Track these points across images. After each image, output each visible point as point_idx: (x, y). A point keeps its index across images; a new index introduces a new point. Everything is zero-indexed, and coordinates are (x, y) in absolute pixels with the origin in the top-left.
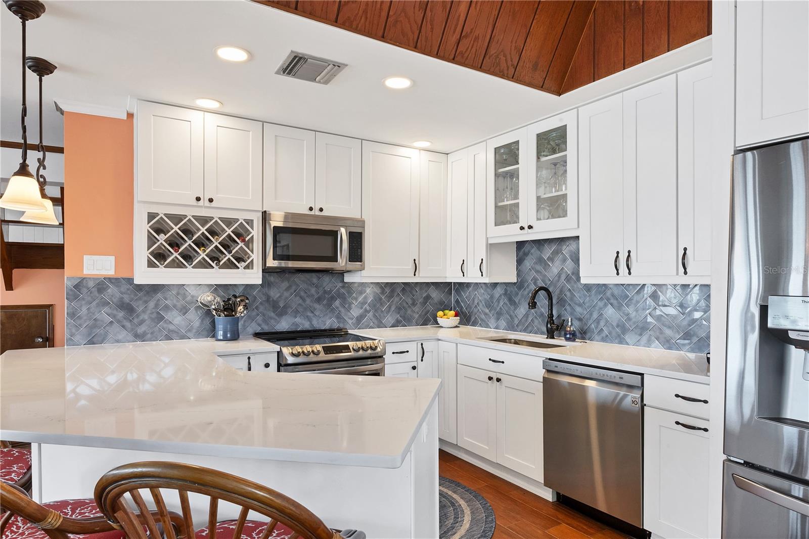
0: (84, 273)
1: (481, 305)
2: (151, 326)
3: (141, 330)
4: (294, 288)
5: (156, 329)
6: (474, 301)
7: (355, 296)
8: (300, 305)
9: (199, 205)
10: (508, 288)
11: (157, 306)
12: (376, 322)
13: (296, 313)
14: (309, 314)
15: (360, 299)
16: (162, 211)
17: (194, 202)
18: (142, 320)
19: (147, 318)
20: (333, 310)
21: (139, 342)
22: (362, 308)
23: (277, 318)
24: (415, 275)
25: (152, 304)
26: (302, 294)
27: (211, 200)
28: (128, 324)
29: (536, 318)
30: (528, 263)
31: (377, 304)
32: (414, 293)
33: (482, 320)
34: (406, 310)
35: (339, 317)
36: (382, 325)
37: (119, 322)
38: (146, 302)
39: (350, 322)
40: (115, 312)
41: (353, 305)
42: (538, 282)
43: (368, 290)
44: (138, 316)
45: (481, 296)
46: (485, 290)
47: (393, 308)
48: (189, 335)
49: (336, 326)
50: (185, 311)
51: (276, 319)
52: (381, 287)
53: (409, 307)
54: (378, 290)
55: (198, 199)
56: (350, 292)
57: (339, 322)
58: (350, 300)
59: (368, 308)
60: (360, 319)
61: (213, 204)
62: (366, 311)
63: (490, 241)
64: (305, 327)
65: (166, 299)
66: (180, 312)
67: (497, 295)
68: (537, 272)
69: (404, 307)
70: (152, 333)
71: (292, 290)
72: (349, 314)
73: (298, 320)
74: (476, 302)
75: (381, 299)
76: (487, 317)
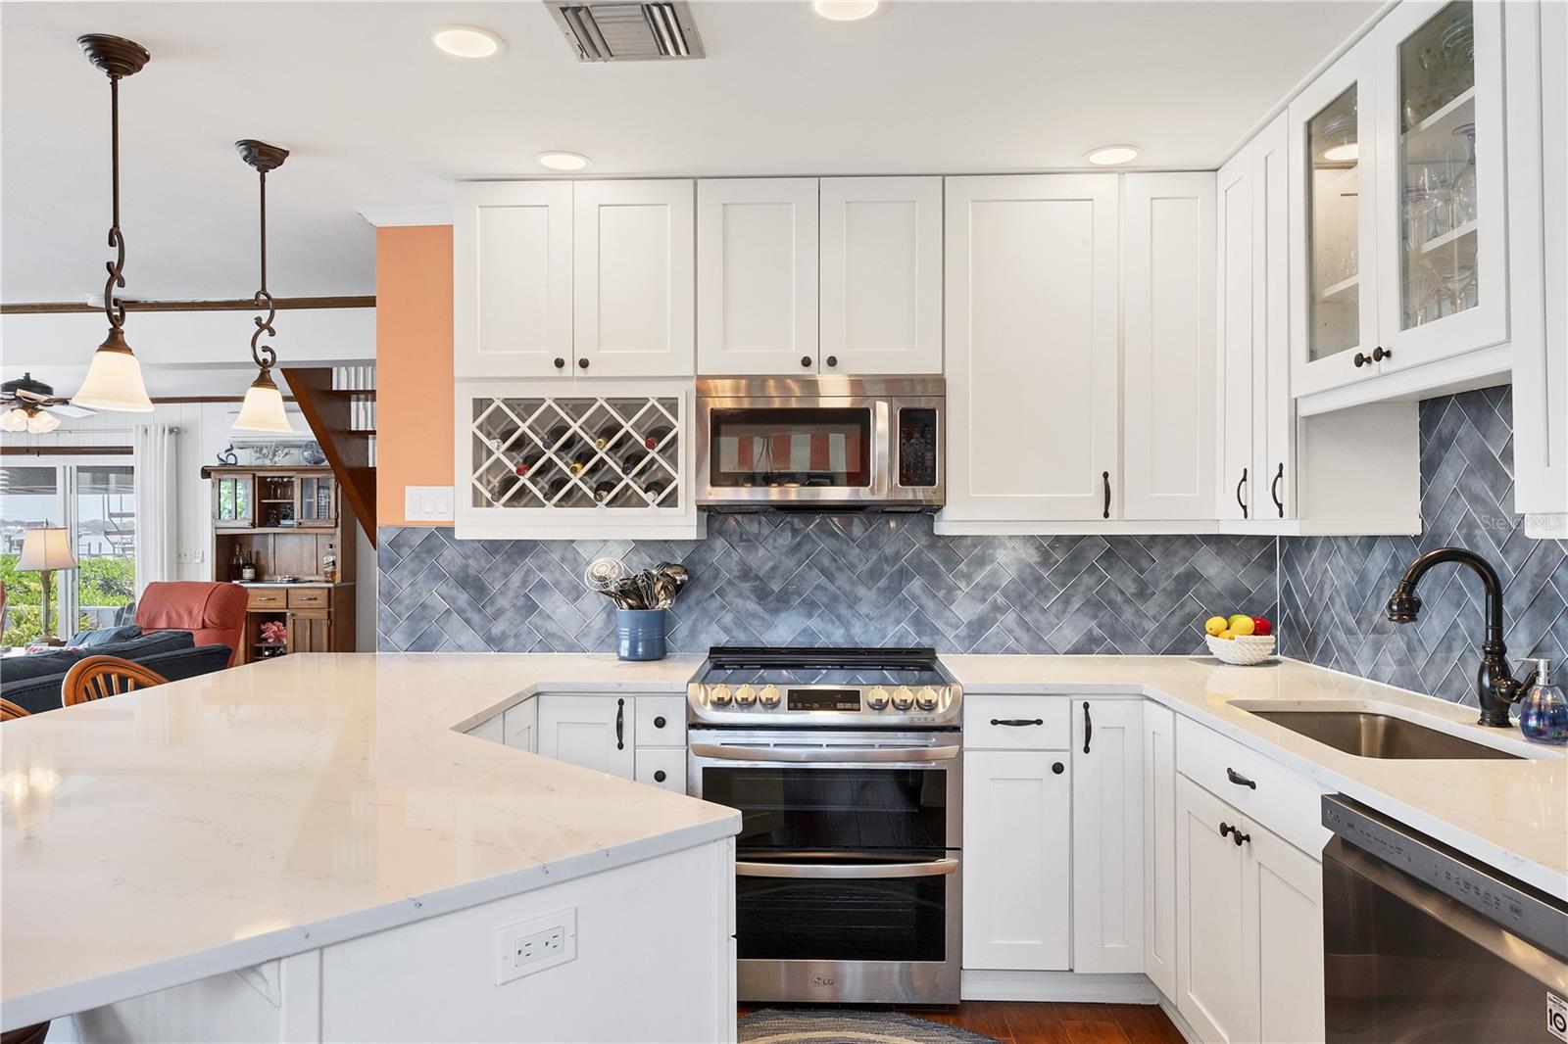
0: (407, 519)
1: (1338, 601)
2: (515, 623)
3: (496, 629)
4: (807, 547)
5: (524, 628)
6: (1322, 590)
7: (965, 570)
8: (818, 587)
9: (563, 375)
10: (1401, 554)
11: (524, 582)
12: (1025, 637)
13: (810, 607)
14: (844, 610)
15: (980, 577)
16: (498, 393)
17: (554, 371)
18: (499, 609)
19: (508, 607)
20: (903, 604)
21: (493, 652)
22: (984, 600)
23: (766, 616)
24: (1106, 515)
25: (516, 579)
26: (826, 562)
27: (584, 364)
28: (476, 618)
29: (1472, 651)
30: (1450, 473)
31: (1026, 592)
32: (1145, 563)
33: (1340, 648)
34: (1118, 610)
35: (918, 621)
36: (1041, 647)
37: (460, 612)
38: (506, 575)
39: (951, 634)
40: (454, 592)
41: (958, 592)
42: (1477, 532)
43: (1002, 556)
44: (492, 601)
45: (1338, 578)
46: (1348, 560)
47: (1076, 603)
48: (585, 643)
49: (912, 641)
50: (575, 594)
51: (764, 619)
52: (1039, 548)
53: (1128, 601)
54: (1031, 556)
55: (559, 363)
56: (951, 562)
57: (918, 633)
58: (950, 578)
59: (1001, 600)
60: (979, 627)
61: (592, 371)
62: (996, 608)
63: (1305, 410)
64: (833, 641)
65: (541, 569)
66: (566, 596)
67: (1374, 576)
68: (1475, 499)
69: (1110, 602)
70: (516, 636)
71: (802, 554)
72: (947, 613)
73: (814, 623)
74: (1327, 594)
75: (1038, 579)
76: (1352, 638)
